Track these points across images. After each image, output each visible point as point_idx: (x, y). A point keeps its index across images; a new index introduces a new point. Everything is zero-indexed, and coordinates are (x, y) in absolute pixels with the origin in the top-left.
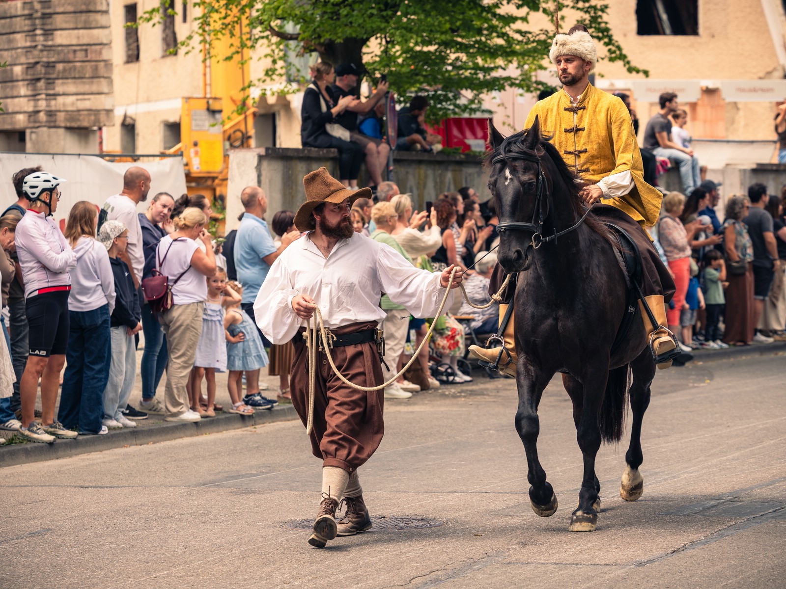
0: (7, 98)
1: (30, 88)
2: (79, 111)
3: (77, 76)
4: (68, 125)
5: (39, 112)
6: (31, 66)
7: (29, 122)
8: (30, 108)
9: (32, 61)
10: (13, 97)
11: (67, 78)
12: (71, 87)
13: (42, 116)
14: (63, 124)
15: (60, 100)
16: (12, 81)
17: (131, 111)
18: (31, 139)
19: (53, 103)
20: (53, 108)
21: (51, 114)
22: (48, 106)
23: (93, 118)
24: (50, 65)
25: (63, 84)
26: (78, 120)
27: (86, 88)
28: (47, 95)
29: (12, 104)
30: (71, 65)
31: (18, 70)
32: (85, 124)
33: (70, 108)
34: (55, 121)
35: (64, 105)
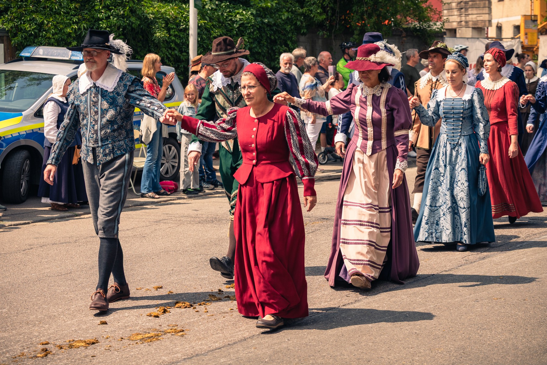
0: (449, 16)
1: (459, 12)
2: (478, 21)
3: (477, 6)
4: (473, 26)
5: (461, 21)
6: (459, 3)
7: (458, 25)
8: (459, 20)
9: (459, 1)
10: (452, 16)
11: (473, 8)
12: (475, 11)
13: (463, 23)
14: (471, 26)
15: (470, 16)
16: (452, 9)
17: (500, 21)
18: (458, 32)
19: (467, 18)
20: (467, 20)
21: (466, 22)
22: (466, 19)
23: (483, 24)
24: (466, 3)
25: (472, 10)
26: (477, 25)
27: (481, 12)
28: (465, 15)
29: (451, 19)
30: (475, 2)
31: (454, 5)
32: (480, 26)
33: (474, 20)
34: (468, 25)
35: (472, 18)
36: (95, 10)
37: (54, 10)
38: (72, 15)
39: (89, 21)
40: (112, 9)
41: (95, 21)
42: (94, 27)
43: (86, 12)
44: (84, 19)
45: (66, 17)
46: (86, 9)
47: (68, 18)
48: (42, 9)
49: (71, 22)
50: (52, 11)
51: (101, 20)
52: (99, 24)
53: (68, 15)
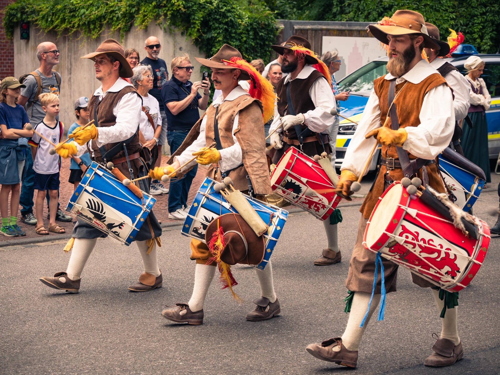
36: (472, 7)
37: (434, 7)
38: (450, 12)
39: (466, 18)
40: (488, 6)
41: (471, 18)
42: (470, 23)
43: (463, 9)
44: (461, 16)
45: (445, 14)
46: (464, 7)
47: (447, 14)
48: (423, 7)
49: (449, 19)
50: (433, 9)
51: (476, 16)
52: (474, 20)
53: (446, 12)
